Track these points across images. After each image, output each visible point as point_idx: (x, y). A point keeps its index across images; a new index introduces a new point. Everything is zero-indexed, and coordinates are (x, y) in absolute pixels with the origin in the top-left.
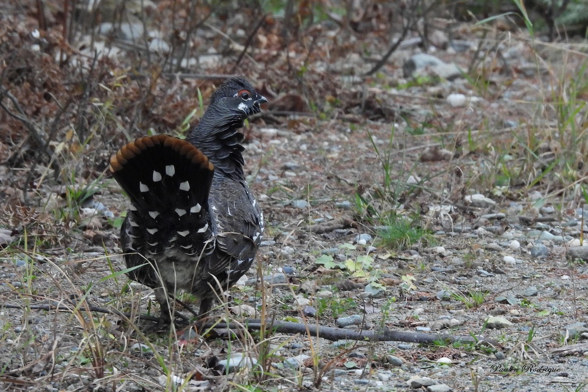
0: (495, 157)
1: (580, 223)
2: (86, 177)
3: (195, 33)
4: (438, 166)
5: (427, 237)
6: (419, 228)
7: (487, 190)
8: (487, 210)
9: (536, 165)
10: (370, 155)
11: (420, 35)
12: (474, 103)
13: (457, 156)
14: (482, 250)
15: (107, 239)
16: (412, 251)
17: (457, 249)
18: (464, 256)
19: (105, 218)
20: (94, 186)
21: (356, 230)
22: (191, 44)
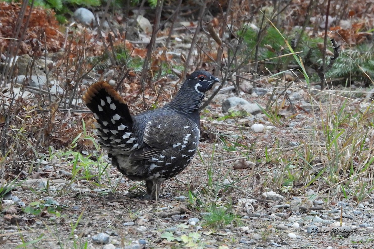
0: (283, 166)
1: (340, 211)
2: (6, 179)
3: (81, 82)
4: (245, 172)
5: (237, 220)
6: (231, 214)
7: (278, 188)
8: (277, 202)
9: (311, 172)
10: (199, 165)
11: (234, 84)
12: (269, 130)
13: (257, 166)
14: (274, 229)
15: (20, 221)
16: (227, 230)
17: (257, 228)
18: (262, 233)
19: (19, 207)
20: (12, 185)
21: (189, 215)
22: (79, 89)
